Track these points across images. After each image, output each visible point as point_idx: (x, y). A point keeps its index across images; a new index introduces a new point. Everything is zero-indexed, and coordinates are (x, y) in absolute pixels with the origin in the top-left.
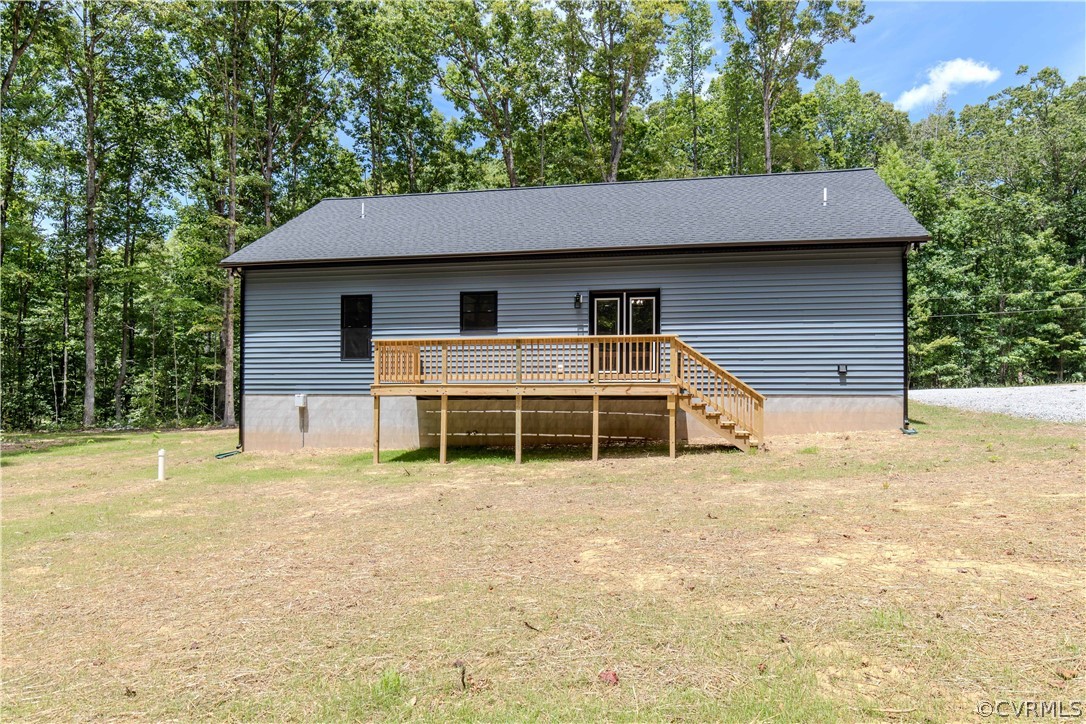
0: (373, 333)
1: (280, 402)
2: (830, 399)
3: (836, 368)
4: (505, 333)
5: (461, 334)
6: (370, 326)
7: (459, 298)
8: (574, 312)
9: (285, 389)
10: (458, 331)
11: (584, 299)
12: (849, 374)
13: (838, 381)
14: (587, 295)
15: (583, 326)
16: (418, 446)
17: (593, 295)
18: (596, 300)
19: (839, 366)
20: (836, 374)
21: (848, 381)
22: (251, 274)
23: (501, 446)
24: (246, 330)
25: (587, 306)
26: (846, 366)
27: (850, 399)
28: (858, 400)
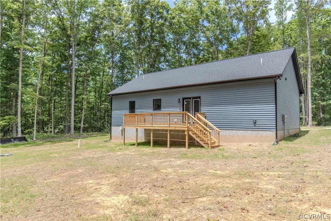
0: (136, 111)
1: (118, 128)
2: (251, 131)
3: (252, 121)
4: (163, 110)
5: (153, 111)
6: (135, 109)
7: (153, 101)
8: (179, 104)
9: (119, 125)
10: (152, 110)
11: (181, 100)
12: (257, 123)
13: (253, 125)
14: (182, 99)
15: (181, 108)
16: (144, 141)
17: (184, 99)
18: (185, 100)
19: (253, 120)
20: (253, 123)
21: (257, 125)
22: (113, 97)
23: (162, 142)
24: (112, 110)
25: (182, 102)
26: (256, 120)
27: (257, 132)
28: (261, 132)
